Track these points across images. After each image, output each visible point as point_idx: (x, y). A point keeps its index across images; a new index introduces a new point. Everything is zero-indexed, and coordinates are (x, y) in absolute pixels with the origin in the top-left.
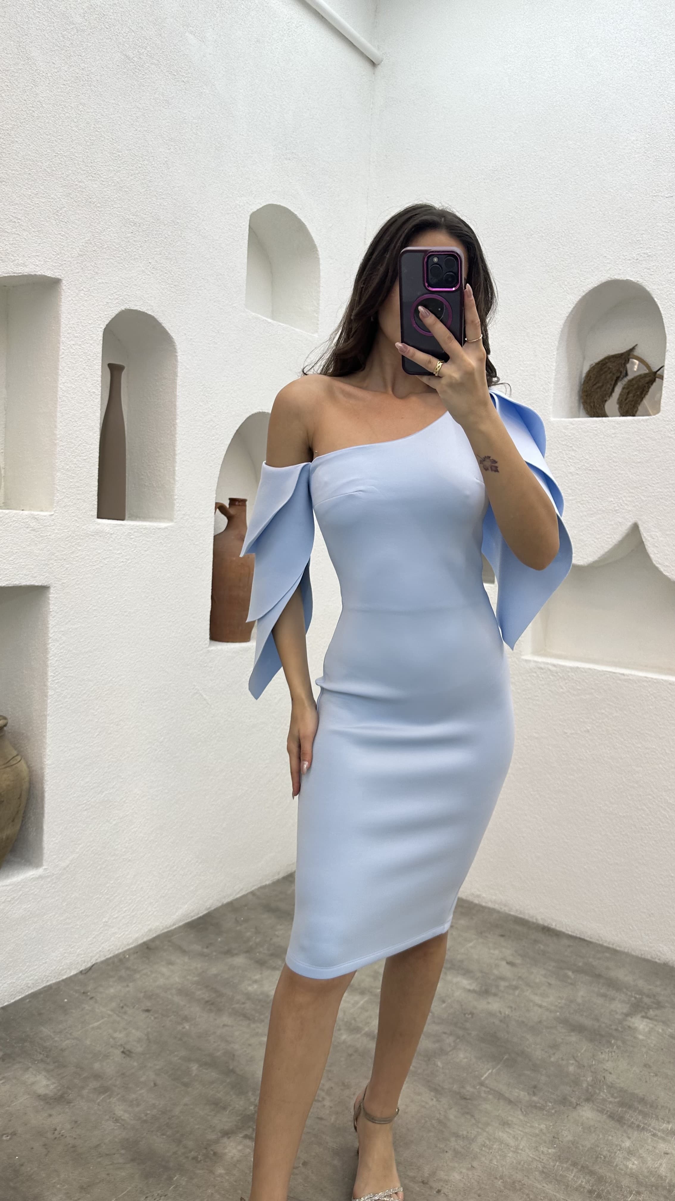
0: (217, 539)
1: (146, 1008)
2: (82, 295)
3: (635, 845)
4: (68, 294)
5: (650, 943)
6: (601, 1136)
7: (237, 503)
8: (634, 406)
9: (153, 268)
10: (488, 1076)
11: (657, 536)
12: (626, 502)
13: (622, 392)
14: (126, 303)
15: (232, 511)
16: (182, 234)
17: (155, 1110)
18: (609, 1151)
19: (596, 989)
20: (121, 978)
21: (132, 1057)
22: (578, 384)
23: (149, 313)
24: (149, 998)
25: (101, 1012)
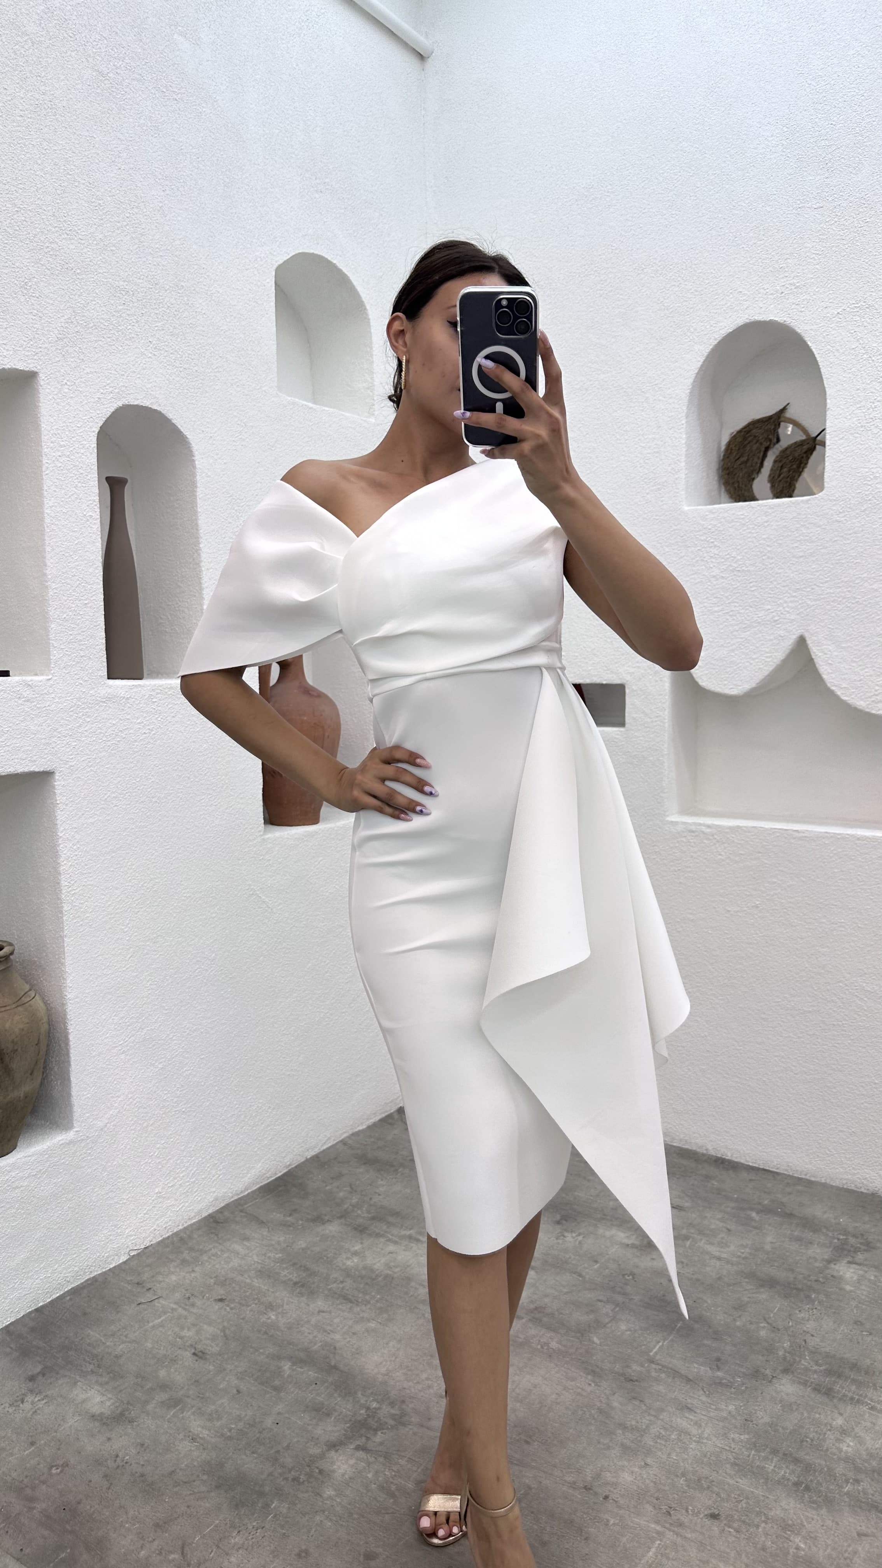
1: (220, 1297)
2: (66, 390)
4: (47, 390)
5: (853, 1168)
6: (806, 1415)
8: (790, 484)
9: (155, 348)
10: (659, 1350)
11: (830, 651)
12: (787, 609)
13: (773, 466)
14: (124, 397)
16: (188, 300)
17: (241, 1424)
18: (816, 1432)
19: (789, 1232)
20: (184, 1262)
21: (206, 1359)
22: (716, 460)
23: (154, 407)
24: (223, 1283)
25: (162, 1307)
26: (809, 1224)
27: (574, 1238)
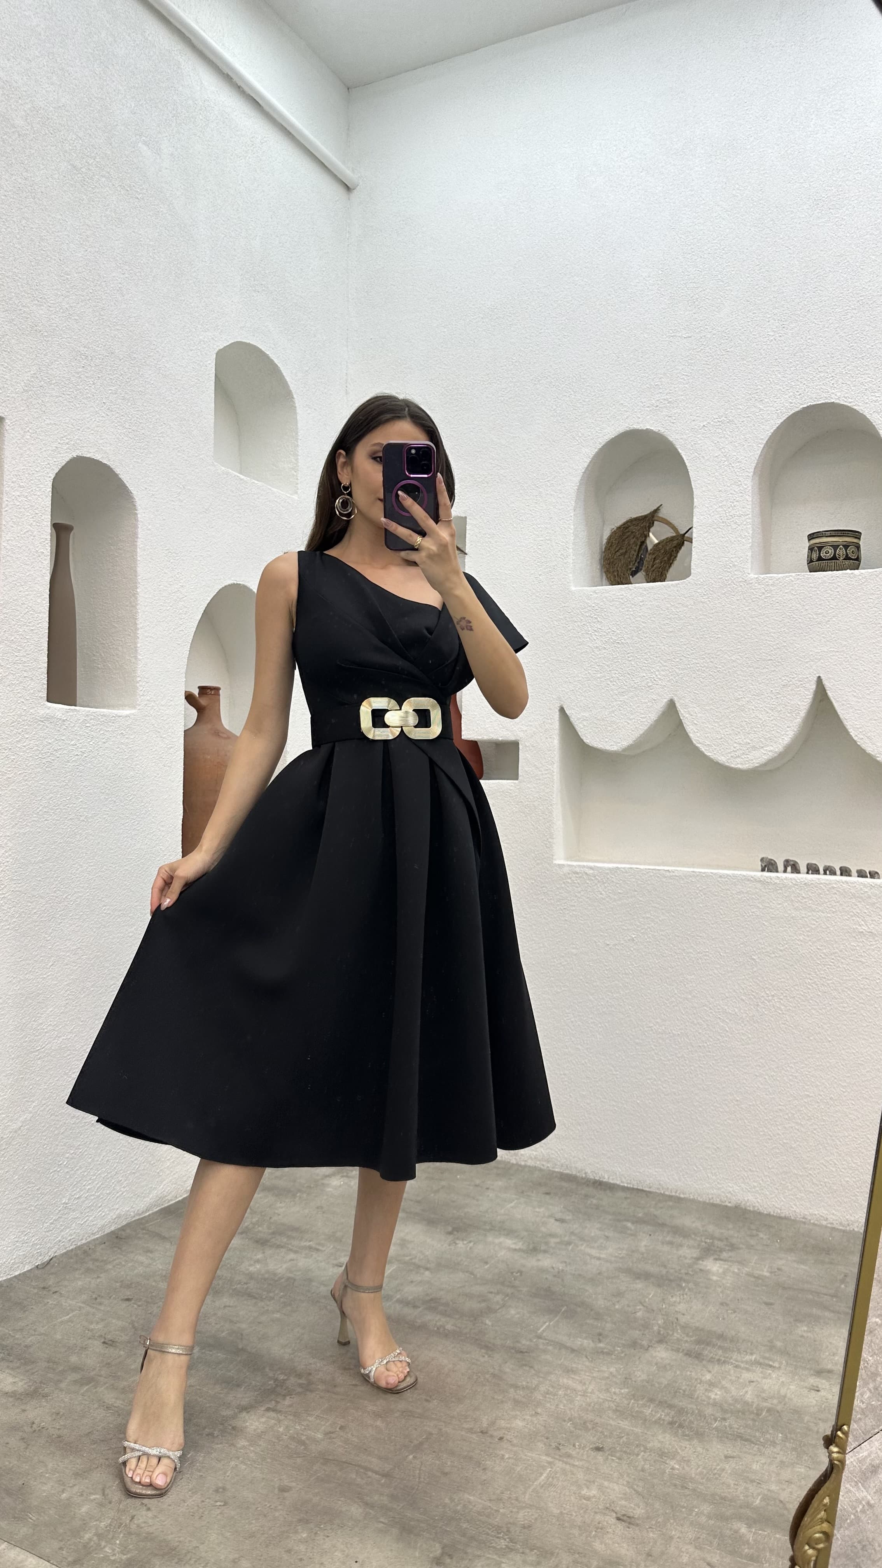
0: (186, 732)
1: (126, 1297)
2: (28, 437)
3: (692, 1068)
4: (12, 435)
5: (719, 1184)
6: (678, 1372)
7: (209, 691)
8: (663, 569)
9: (108, 409)
10: (545, 1328)
11: (696, 713)
12: (659, 677)
14: (79, 449)
15: (203, 702)
16: (139, 371)
18: (688, 1385)
19: (661, 1238)
20: (88, 1270)
21: (114, 1346)
22: (598, 551)
23: (105, 462)
24: (129, 1286)
25: (69, 1306)
26: (679, 1231)
27: (463, 1244)
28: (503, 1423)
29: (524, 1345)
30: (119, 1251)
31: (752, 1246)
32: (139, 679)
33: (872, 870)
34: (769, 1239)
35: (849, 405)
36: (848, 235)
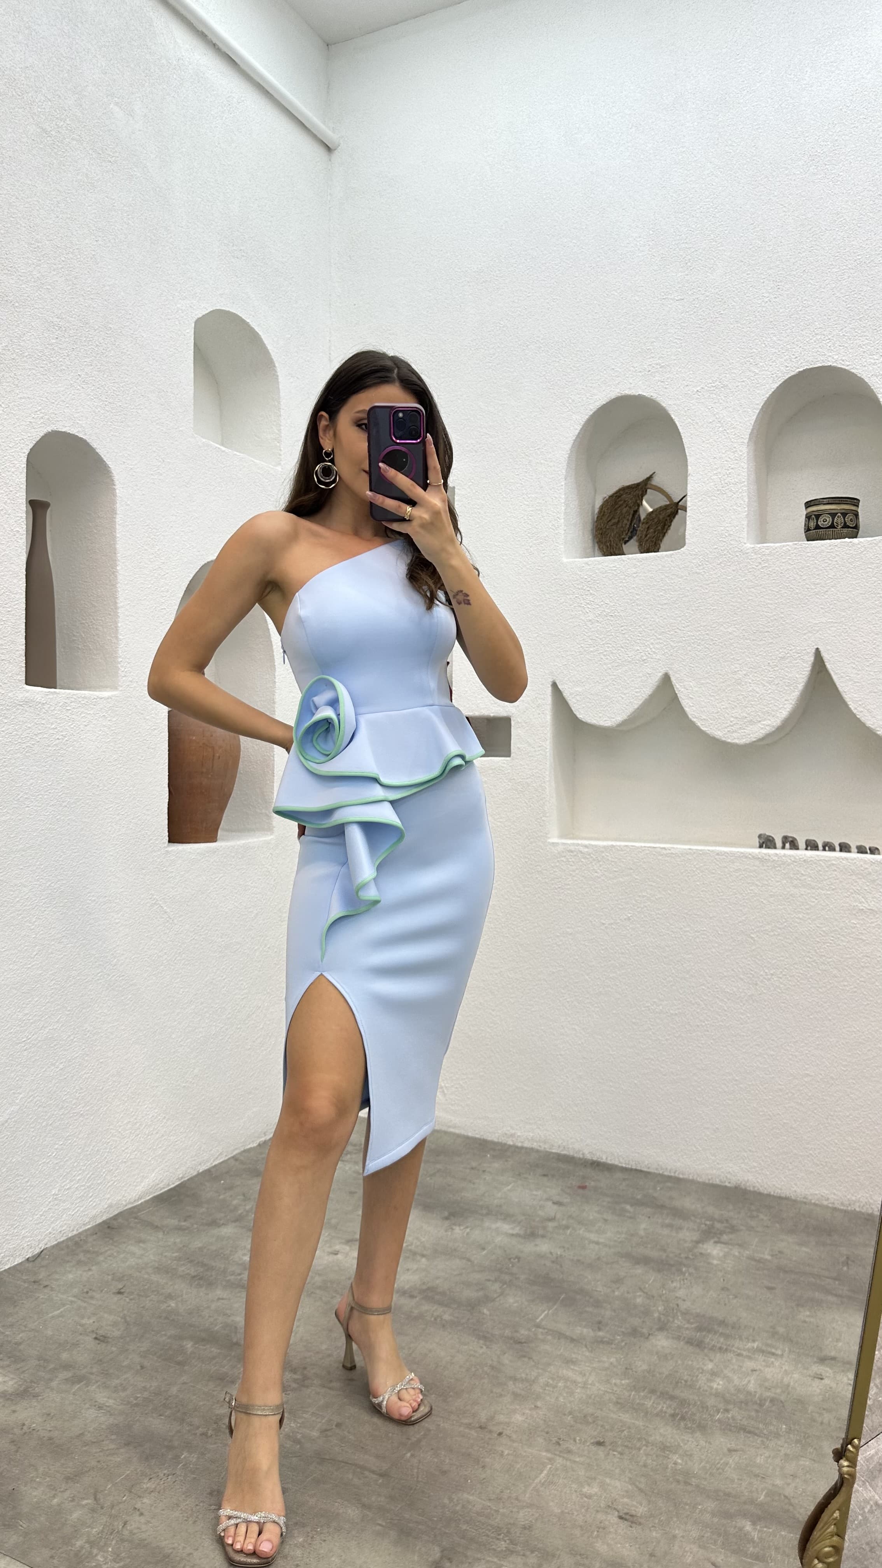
1: (118, 1290)
2: (1, 412)
3: (691, 1048)
5: (718, 1164)
6: (679, 1362)
8: (656, 540)
9: (84, 381)
10: (544, 1317)
11: (690, 687)
12: (654, 650)
14: (54, 424)
16: (115, 341)
17: (146, 1393)
18: (690, 1375)
19: (660, 1221)
20: (79, 1262)
21: (107, 1342)
22: (590, 521)
23: (81, 435)
24: (120, 1279)
25: (61, 1300)
26: (679, 1213)
27: (460, 1230)
28: (501, 1418)
29: (523, 1334)
30: (111, 1241)
31: (753, 1227)
32: (120, 660)
33: (872, 845)
34: (770, 1220)
35: (847, 368)
36: (845, 191)
